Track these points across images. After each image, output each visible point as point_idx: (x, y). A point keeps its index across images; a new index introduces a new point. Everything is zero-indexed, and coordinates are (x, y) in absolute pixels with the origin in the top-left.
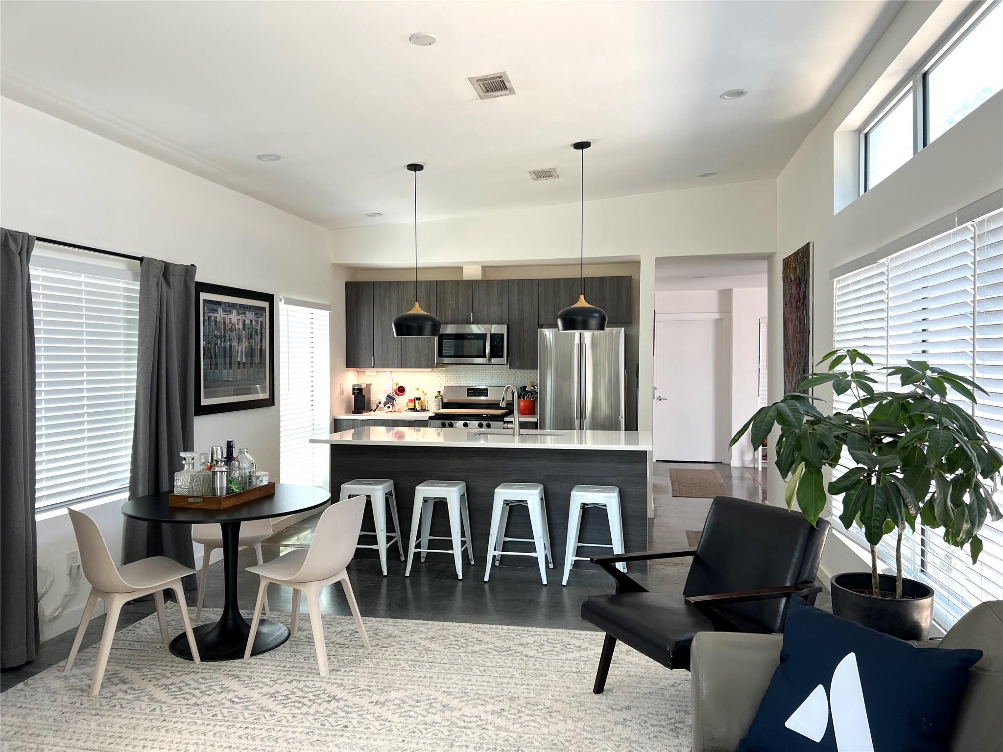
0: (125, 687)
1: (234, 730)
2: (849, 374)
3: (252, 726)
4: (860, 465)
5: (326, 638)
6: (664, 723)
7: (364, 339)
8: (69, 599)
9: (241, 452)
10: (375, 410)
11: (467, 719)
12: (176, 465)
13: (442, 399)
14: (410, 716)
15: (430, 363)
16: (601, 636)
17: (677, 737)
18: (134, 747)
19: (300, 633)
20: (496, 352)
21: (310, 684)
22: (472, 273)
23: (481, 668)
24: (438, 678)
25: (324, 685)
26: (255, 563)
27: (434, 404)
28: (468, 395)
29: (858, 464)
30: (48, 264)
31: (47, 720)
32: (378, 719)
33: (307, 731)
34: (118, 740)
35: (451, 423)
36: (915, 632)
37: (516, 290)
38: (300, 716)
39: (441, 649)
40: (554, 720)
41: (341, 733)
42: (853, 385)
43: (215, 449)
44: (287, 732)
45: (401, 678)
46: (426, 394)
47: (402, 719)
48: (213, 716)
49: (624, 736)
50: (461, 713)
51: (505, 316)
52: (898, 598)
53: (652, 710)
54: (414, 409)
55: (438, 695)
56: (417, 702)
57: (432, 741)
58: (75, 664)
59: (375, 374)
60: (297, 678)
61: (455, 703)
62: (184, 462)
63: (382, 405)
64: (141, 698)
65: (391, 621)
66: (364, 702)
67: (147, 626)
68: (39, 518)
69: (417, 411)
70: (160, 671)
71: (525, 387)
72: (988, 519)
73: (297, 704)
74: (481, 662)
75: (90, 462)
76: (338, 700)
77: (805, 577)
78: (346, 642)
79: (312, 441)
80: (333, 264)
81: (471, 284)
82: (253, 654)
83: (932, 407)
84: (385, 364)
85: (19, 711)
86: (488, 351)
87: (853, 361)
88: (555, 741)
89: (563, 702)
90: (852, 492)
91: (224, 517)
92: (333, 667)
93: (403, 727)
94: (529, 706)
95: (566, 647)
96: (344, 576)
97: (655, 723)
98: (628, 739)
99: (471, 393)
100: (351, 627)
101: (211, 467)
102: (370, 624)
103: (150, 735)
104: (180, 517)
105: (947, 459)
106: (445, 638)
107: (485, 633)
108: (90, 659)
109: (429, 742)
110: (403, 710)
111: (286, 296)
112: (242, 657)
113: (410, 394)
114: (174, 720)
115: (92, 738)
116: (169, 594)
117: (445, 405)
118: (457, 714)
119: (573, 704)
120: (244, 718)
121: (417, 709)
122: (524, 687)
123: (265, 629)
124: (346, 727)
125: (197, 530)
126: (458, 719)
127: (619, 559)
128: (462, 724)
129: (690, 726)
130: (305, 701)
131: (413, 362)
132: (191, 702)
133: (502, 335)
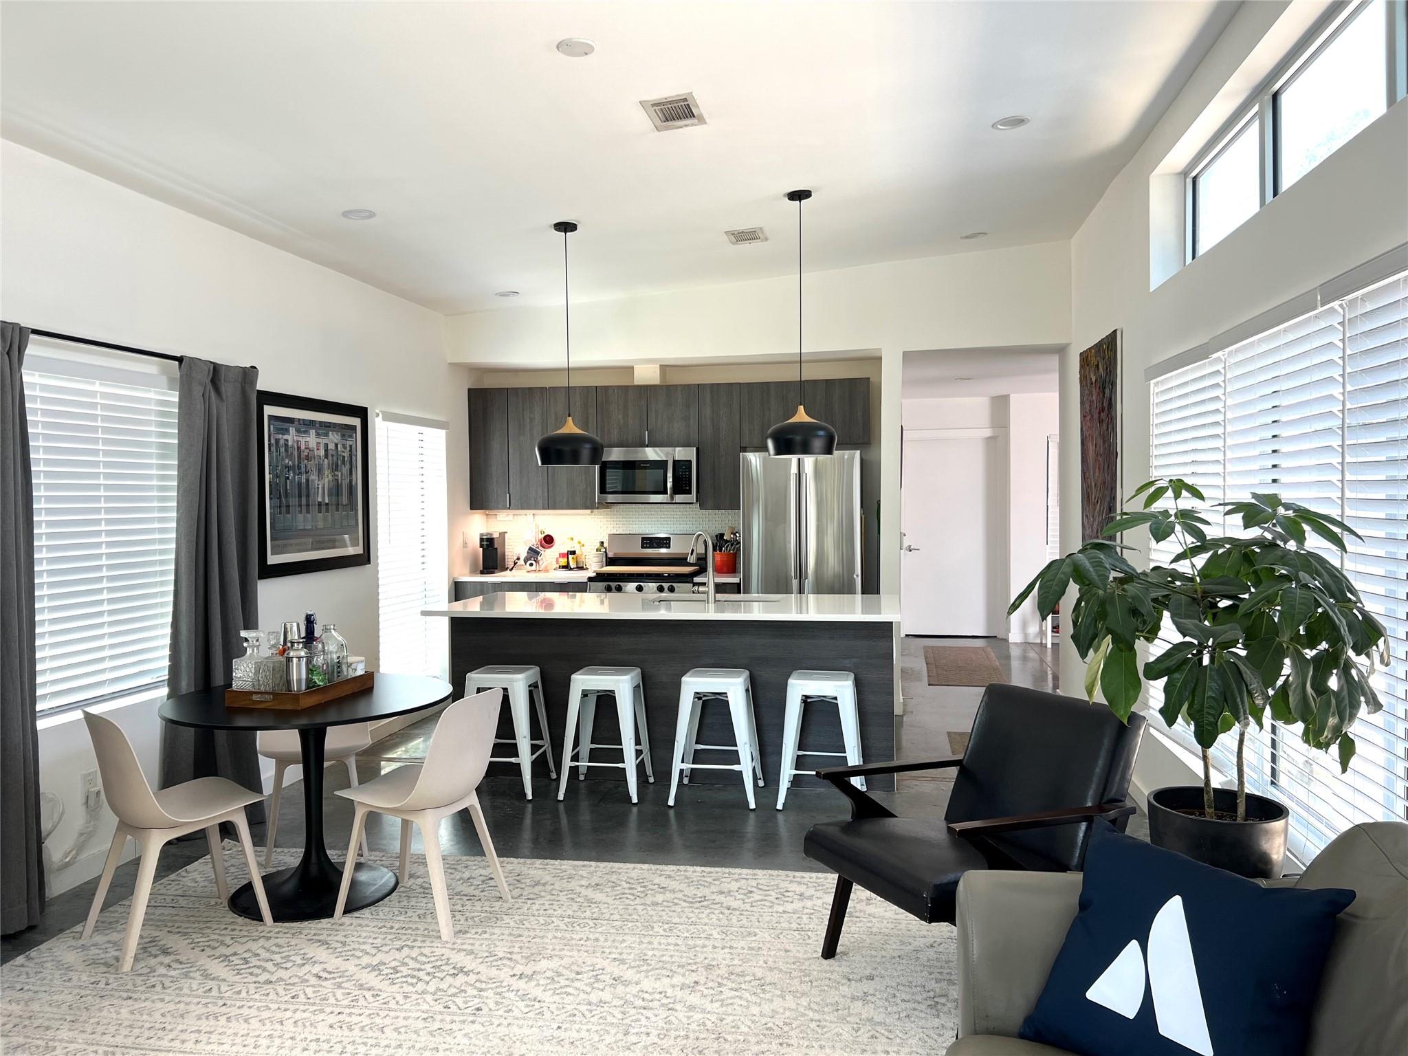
0: (167, 960)
1: (322, 1016)
2: (1172, 512)
3: (348, 1011)
4: (1188, 639)
5: (449, 887)
6: (919, 998)
7: (495, 469)
8: (85, 838)
9: (326, 630)
10: (511, 570)
11: (646, 996)
12: (234, 649)
13: (606, 552)
14: (568, 994)
15: (589, 502)
16: (830, 880)
17: (938, 1016)
18: (183, 1042)
19: (412, 881)
20: (681, 486)
21: (427, 951)
22: (647, 375)
23: (666, 926)
24: (606, 940)
25: (448, 953)
26: (348, 785)
27: (596, 560)
28: (643, 547)
29: (1184, 636)
30: (48, 367)
31: (59, 1006)
32: (523, 998)
33: (425, 1016)
34: (161, 1033)
35: (619, 585)
36: (1262, 866)
37: (708, 399)
38: (414, 996)
39: (610, 900)
40: (768, 996)
41: (471, 1018)
42: (1178, 528)
43: (288, 626)
44: (397, 1018)
45: (553, 941)
46: (583, 545)
47: (557, 998)
48: (293, 998)
49: (864, 1016)
50: (638, 988)
51: (694, 436)
52: (1239, 821)
53: (903, 980)
54: (567, 567)
55: (605, 964)
56: (578, 973)
57: (599, 1028)
58: (96, 929)
59: (511, 518)
60: (409, 943)
61: (629, 974)
62: (245, 645)
63: (521, 562)
64: (191, 975)
65: (538, 862)
66: (504, 974)
67: (197, 874)
68: (41, 724)
69: (571, 569)
70: (216, 937)
71: (722, 535)
72: (1363, 711)
73: (409, 980)
74: (665, 917)
75: (112, 646)
76: (467, 974)
77: (1112, 793)
78: (477, 892)
79: (424, 613)
80: (450, 364)
81: (646, 391)
82: (346, 911)
83: (1285, 557)
84: (525, 503)
85: (19, 995)
86: (669, 485)
87: (1177, 496)
88: (770, 1025)
89: (781, 971)
90: (1176, 675)
91: (304, 721)
92: (458, 928)
93: (558, 1009)
94: (733, 977)
95: (783, 894)
96: (473, 801)
97: (907, 997)
98: (870, 1020)
99: (646, 543)
100: (483, 872)
101: (284, 651)
102: (509, 867)
103: (204, 1025)
104: (242, 722)
105: (1306, 629)
106: (615, 885)
107: (670, 877)
108: (117, 922)
109: (594, 1028)
110: (557, 986)
111: (384, 409)
112: (332, 915)
113: (560, 546)
114: (239, 1004)
115: (124, 1032)
116: (227, 830)
117: (611, 561)
118: (634, 989)
119: (794, 974)
120: (336, 999)
121: (577, 984)
122: (727, 950)
123: (363, 876)
124: (478, 1009)
125: (266, 740)
126: (634, 996)
127: (856, 772)
128: (639, 1003)
129: (956, 1001)
130: (421, 974)
131: (565, 500)
132: (262, 978)
133: (690, 462)
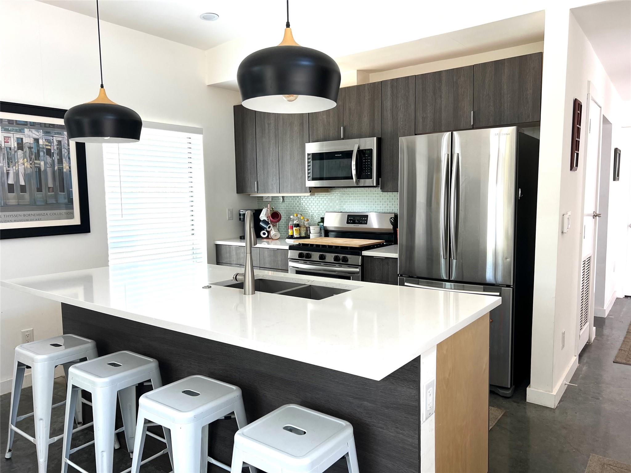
15: (303, 187)
20: (364, 172)
28: (348, 223)
35: (309, 254)
37: (389, 93)
46: (307, 221)
51: (378, 128)
80: (209, 86)
84: (266, 188)
99: (351, 220)
117: (327, 234)
131: (290, 186)
133: (371, 150)
